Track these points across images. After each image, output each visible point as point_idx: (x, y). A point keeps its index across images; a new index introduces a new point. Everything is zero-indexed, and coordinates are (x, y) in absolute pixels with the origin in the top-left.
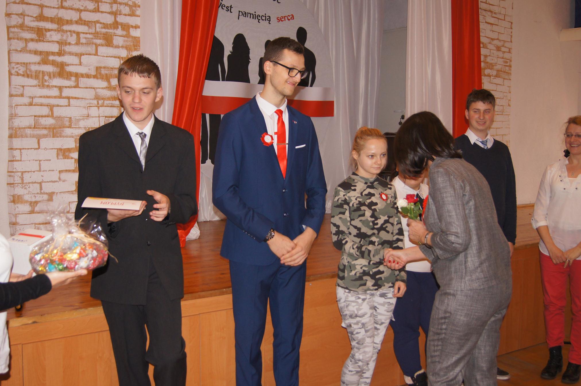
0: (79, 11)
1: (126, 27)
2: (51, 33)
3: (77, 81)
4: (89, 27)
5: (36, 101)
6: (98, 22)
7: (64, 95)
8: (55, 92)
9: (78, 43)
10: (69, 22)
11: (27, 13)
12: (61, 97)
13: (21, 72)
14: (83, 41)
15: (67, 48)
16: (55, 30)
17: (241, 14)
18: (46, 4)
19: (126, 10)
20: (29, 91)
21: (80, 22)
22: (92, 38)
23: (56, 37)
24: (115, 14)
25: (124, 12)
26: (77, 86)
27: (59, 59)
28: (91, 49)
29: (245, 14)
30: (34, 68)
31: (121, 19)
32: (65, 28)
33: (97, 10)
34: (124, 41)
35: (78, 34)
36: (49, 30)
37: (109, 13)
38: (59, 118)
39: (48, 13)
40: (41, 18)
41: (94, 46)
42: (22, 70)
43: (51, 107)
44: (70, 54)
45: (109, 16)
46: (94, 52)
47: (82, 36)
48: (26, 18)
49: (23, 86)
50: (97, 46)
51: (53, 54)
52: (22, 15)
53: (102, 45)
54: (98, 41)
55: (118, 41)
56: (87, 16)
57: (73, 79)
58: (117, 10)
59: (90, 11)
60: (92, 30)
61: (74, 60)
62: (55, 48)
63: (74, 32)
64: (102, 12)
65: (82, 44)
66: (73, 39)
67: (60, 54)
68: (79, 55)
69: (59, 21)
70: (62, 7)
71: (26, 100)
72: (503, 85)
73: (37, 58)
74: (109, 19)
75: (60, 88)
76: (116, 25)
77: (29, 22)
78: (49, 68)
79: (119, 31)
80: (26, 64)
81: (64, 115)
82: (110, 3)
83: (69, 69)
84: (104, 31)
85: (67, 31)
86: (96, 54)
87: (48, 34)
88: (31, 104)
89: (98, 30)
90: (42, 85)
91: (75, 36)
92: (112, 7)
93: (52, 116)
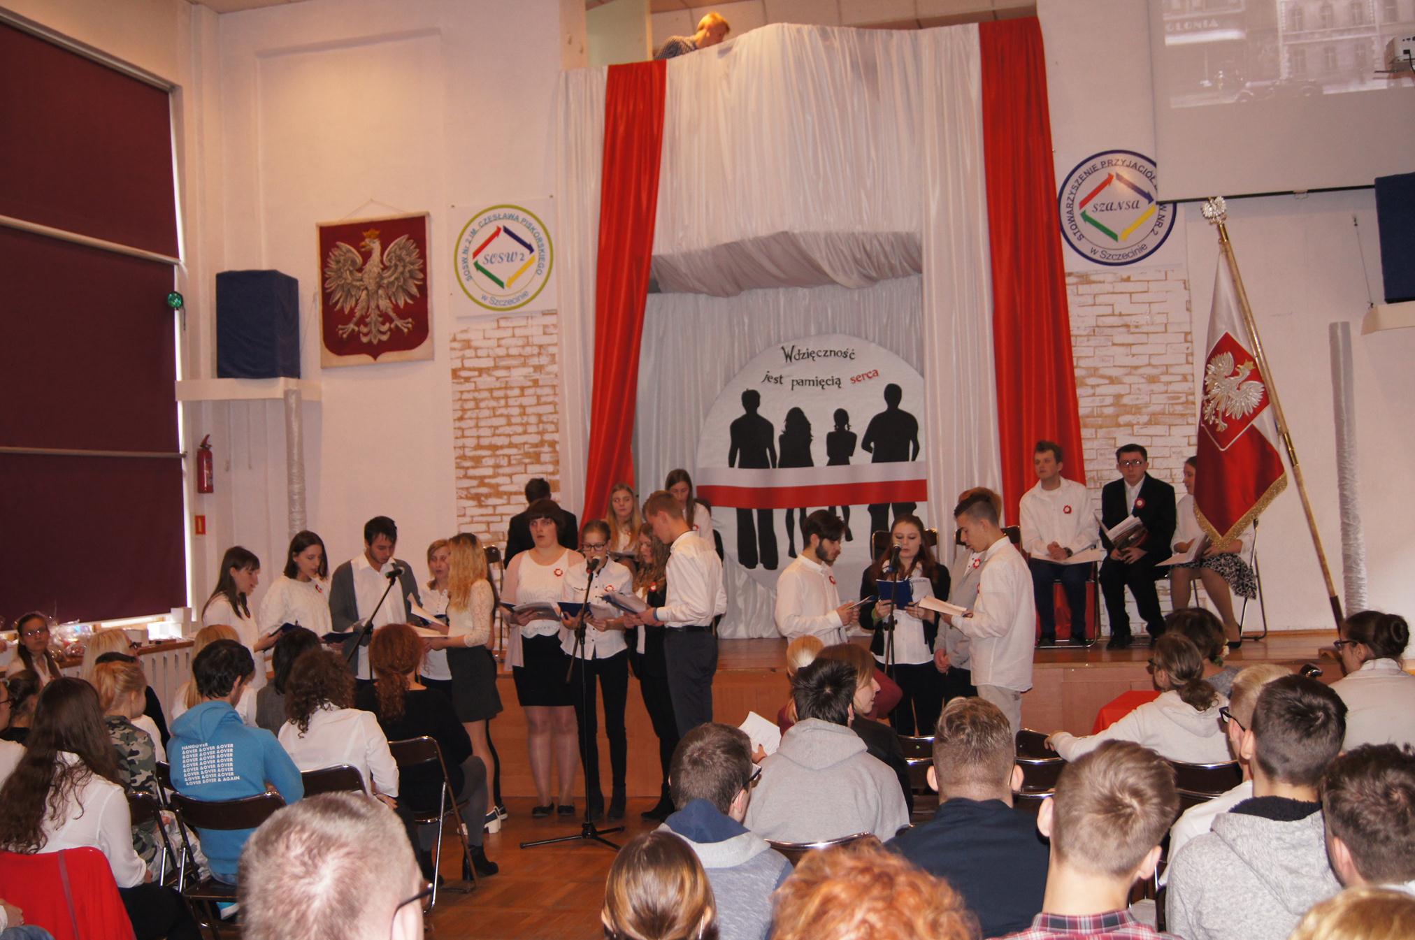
0: (509, 435)
1: (553, 444)
2: (487, 459)
3: (509, 499)
4: (520, 449)
5: (476, 519)
6: (525, 443)
7: (497, 512)
8: (490, 511)
9: (510, 464)
10: (502, 447)
11: (467, 444)
12: (494, 515)
13: (463, 496)
14: (513, 462)
15: (501, 471)
16: (489, 456)
17: (795, 383)
18: (483, 434)
19: (551, 428)
20: (469, 512)
21: (511, 445)
22: (521, 459)
23: (491, 462)
24: (541, 433)
25: (550, 430)
26: (509, 503)
27: (493, 481)
28: (520, 469)
29: (802, 383)
30: (473, 491)
31: (547, 437)
32: (500, 452)
33: (525, 433)
34: (551, 457)
35: (509, 456)
36: (484, 457)
37: (535, 433)
38: (496, 533)
39: (485, 442)
40: (479, 447)
41: (523, 466)
42: (464, 493)
43: (488, 523)
44: (504, 475)
45: (536, 436)
46: (523, 471)
47: (512, 458)
48: (466, 450)
49: (465, 508)
50: (526, 465)
51: (490, 477)
52: (463, 447)
53: (532, 463)
54: (527, 461)
55: (546, 457)
56: (517, 440)
57: (505, 497)
58: (544, 429)
59: (520, 434)
60: (522, 451)
61: (507, 480)
62: (489, 472)
63: (506, 455)
64: (531, 433)
65: (514, 465)
66: (504, 462)
67: (495, 476)
68: (510, 476)
69: (493, 448)
70: (494, 435)
71: (468, 519)
72: (1169, 435)
73: (475, 483)
74: (535, 439)
75: (494, 507)
76: (542, 443)
77: (469, 453)
78: (484, 490)
79: (546, 449)
80: (467, 489)
81: (498, 530)
82: (538, 425)
83: (502, 489)
84: (531, 450)
85: (500, 455)
86: (526, 473)
87: (484, 460)
88: (472, 522)
89: (526, 450)
90: (480, 506)
91: (506, 459)
92: (538, 427)
93: (488, 531)
